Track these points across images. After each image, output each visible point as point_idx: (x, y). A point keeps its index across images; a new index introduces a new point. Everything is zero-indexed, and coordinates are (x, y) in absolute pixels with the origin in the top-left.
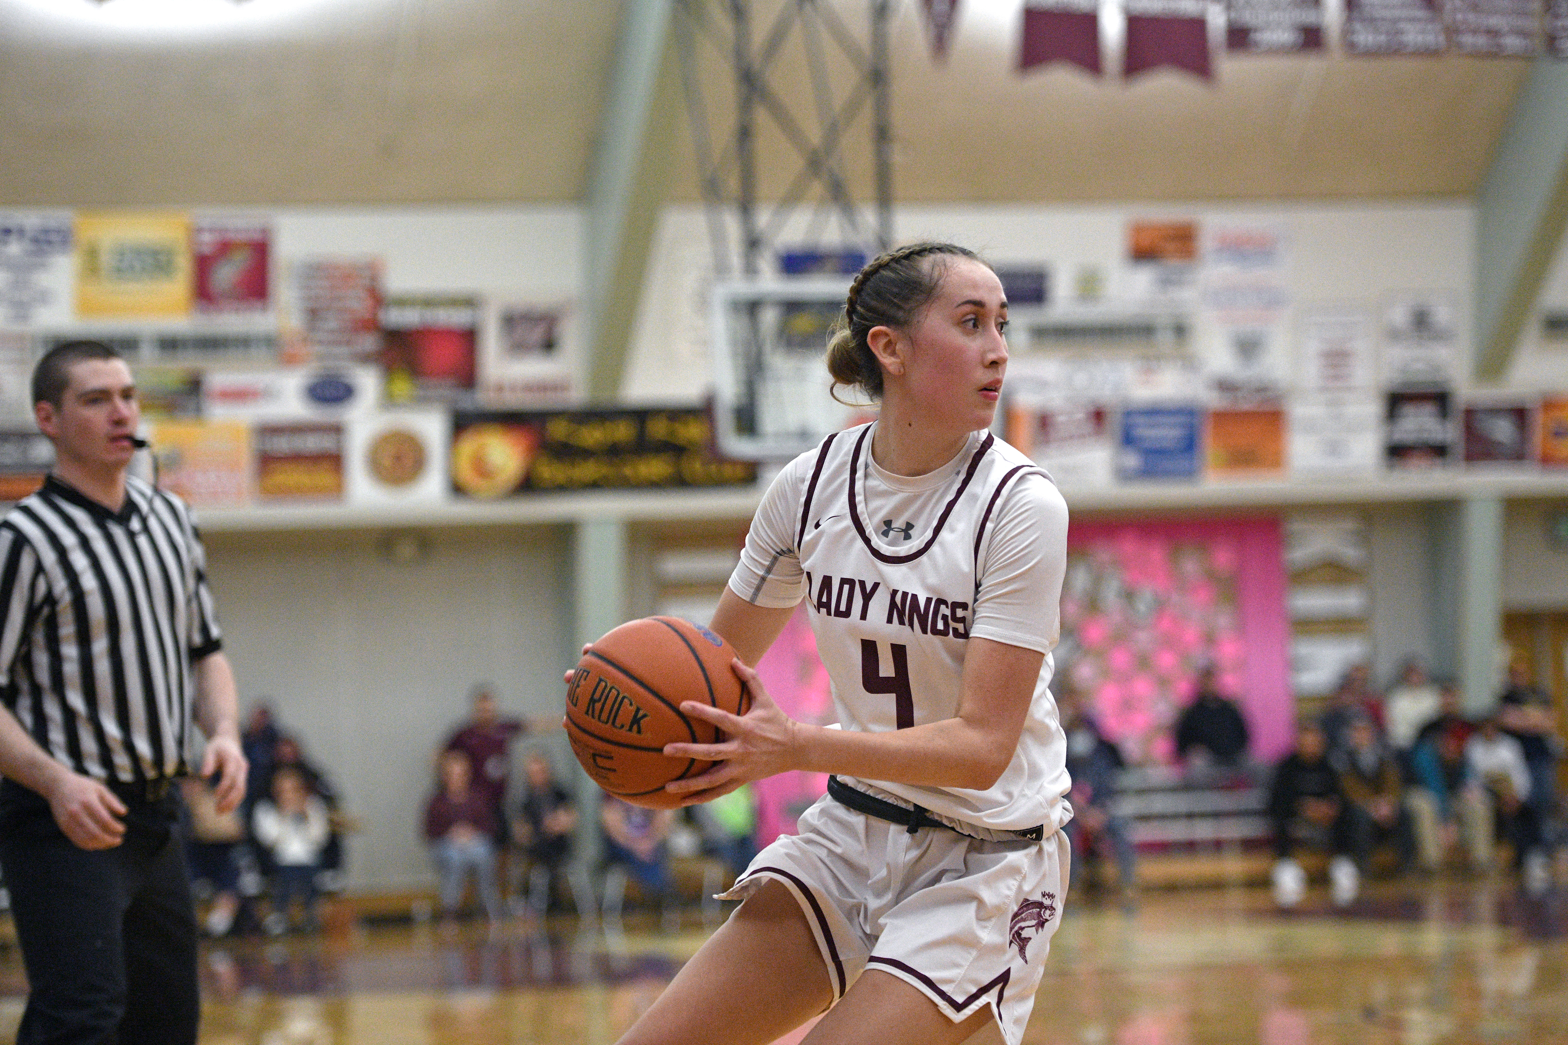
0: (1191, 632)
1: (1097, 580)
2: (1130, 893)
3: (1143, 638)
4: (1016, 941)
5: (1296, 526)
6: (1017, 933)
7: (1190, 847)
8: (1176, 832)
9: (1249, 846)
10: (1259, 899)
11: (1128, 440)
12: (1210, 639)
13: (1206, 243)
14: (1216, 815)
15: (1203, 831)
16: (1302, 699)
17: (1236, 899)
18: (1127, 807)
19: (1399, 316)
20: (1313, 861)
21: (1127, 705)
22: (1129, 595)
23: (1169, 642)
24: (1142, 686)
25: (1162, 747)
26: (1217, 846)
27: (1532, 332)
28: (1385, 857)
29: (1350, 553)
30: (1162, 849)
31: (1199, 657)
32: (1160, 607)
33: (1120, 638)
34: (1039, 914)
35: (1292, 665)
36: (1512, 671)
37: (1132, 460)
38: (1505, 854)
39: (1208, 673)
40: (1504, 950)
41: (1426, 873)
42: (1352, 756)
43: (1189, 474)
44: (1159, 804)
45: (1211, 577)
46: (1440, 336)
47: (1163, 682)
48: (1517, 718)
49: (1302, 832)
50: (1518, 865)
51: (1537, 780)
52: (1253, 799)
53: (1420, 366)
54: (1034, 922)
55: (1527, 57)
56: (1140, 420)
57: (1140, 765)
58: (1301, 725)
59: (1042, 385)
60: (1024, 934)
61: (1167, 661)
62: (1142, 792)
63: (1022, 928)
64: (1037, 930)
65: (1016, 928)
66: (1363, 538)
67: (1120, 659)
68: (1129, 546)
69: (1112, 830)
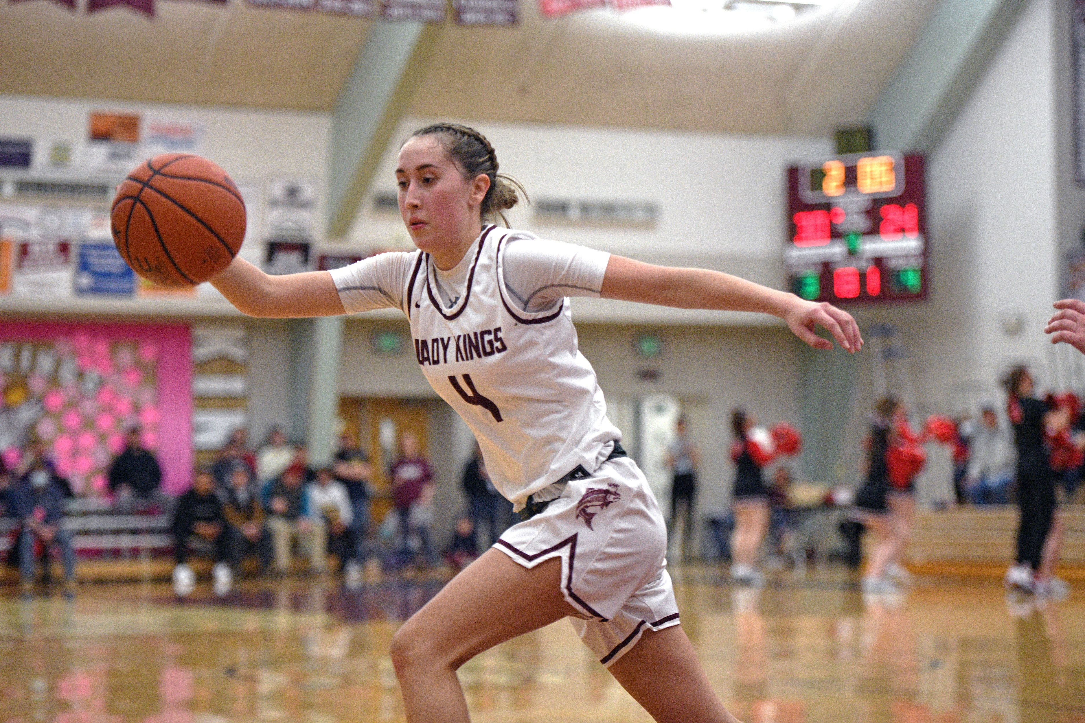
0: (124, 404)
1: (58, 364)
2: (72, 585)
3: (89, 407)
4: (582, 515)
5: (199, 332)
6: (583, 510)
7: (116, 553)
8: (107, 542)
9: (157, 553)
10: (162, 590)
11: (84, 266)
12: (137, 408)
13: (145, 131)
14: (134, 532)
15: (126, 542)
16: (199, 451)
17: (146, 590)
18: (72, 524)
19: (278, 190)
20: (201, 565)
21: (75, 453)
22: (81, 375)
23: (108, 409)
24: (87, 440)
25: (99, 482)
26: (135, 553)
27: (367, 205)
28: (250, 563)
29: (238, 352)
30: (96, 554)
31: (129, 421)
32: (101, 384)
33: (73, 405)
34: (605, 498)
35: (196, 429)
36: (344, 437)
37: (86, 280)
38: (333, 563)
39: (135, 431)
40: (329, 628)
41: (279, 575)
42: (232, 492)
43: (129, 292)
44: (95, 523)
45: (139, 365)
46: (305, 205)
47: (102, 438)
48: (344, 469)
49: (194, 543)
50: (341, 571)
51: (357, 514)
52: (162, 521)
53: (289, 224)
54: (599, 503)
55: (367, 16)
56: (93, 252)
57: (84, 496)
58: (197, 470)
59: (26, 225)
60: (589, 510)
61: (105, 423)
62: (85, 514)
63: (587, 507)
64: (602, 508)
65: (582, 507)
66: (246, 342)
67: (73, 421)
68: (82, 340)
69: (59, 541)
